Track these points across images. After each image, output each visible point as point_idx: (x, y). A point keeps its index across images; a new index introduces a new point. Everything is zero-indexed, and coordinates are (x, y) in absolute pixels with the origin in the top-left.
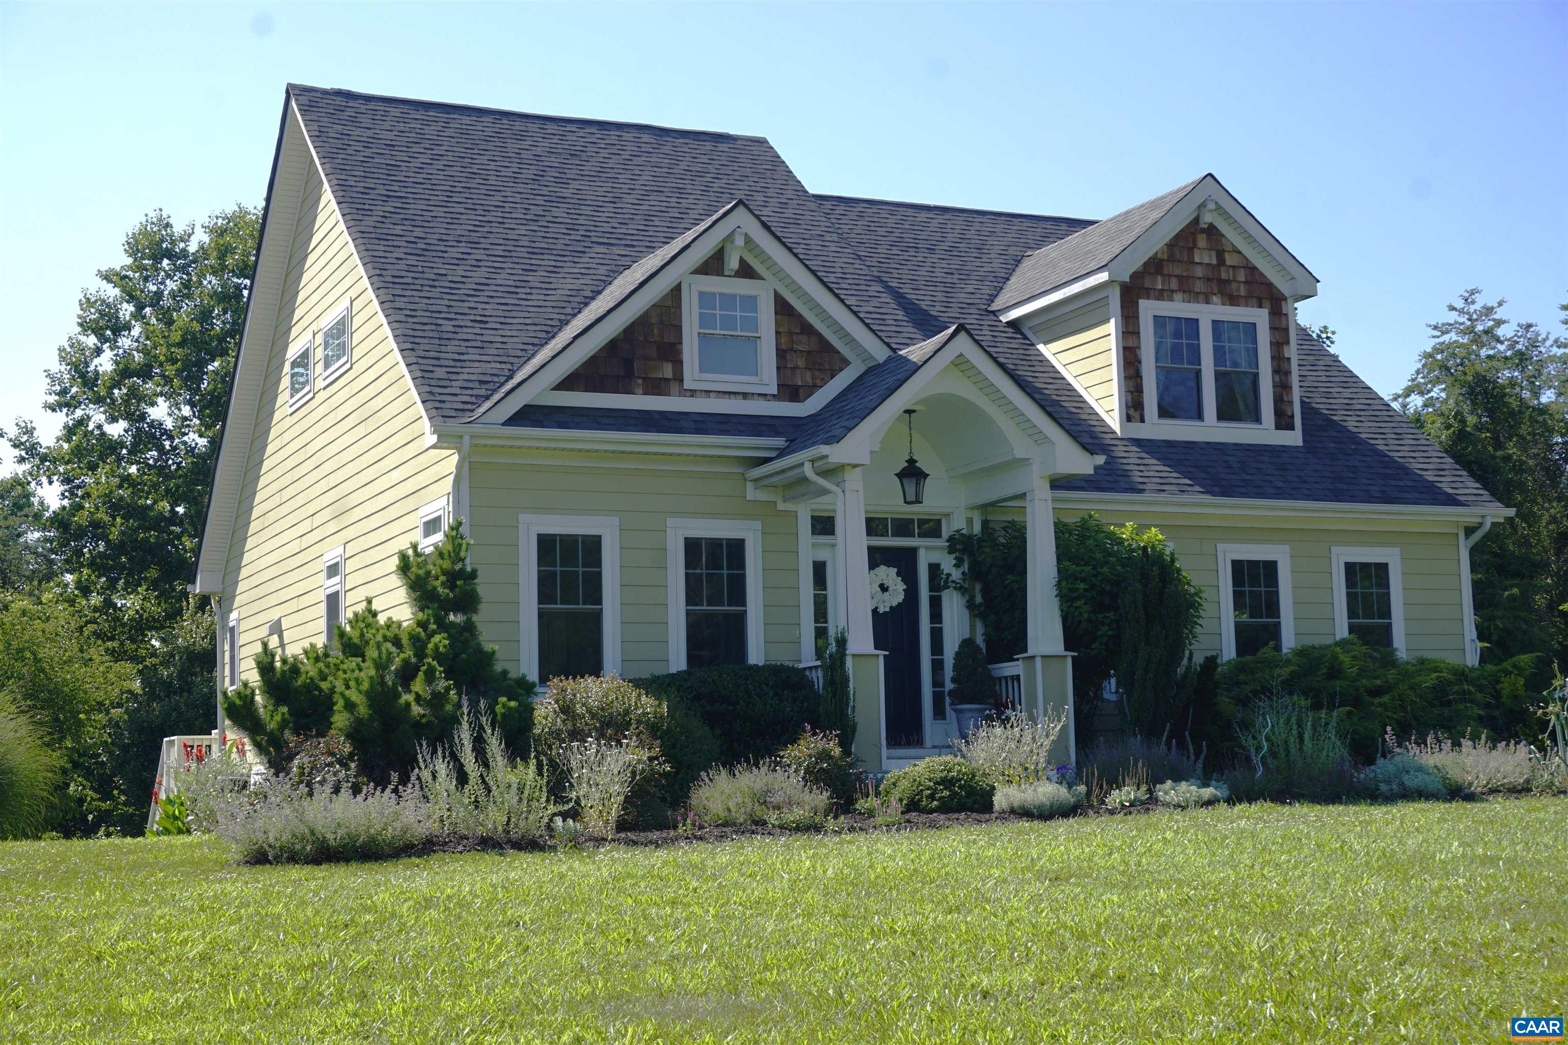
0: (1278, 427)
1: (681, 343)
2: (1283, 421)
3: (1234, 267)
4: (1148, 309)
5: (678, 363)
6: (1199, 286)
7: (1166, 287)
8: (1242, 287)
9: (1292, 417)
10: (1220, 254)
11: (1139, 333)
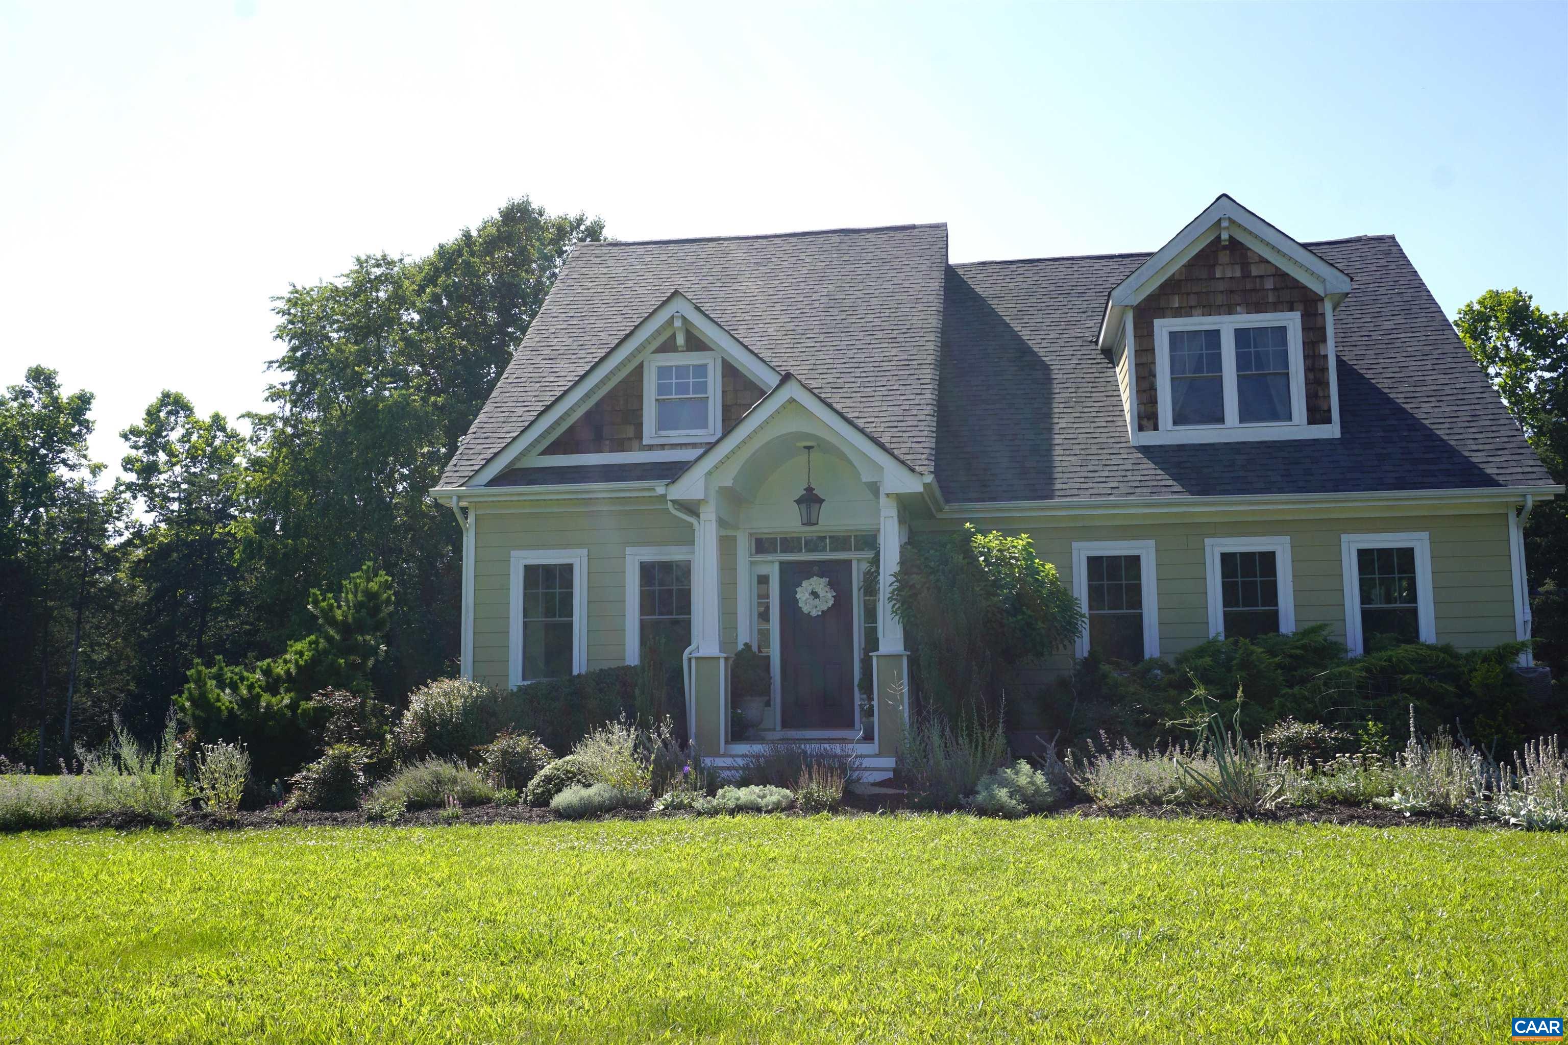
0: (1312, 421)
1: (642, 409)
2: (1317, 415)
3: (1261, 277)
4: (1163, 328)
5: (639, 426)
6: (1220, 299)
7: (1185, 305)
8: (1270, 294)
9: (1329, 410)
10: (1245, 265)
11: (1154, 349)
